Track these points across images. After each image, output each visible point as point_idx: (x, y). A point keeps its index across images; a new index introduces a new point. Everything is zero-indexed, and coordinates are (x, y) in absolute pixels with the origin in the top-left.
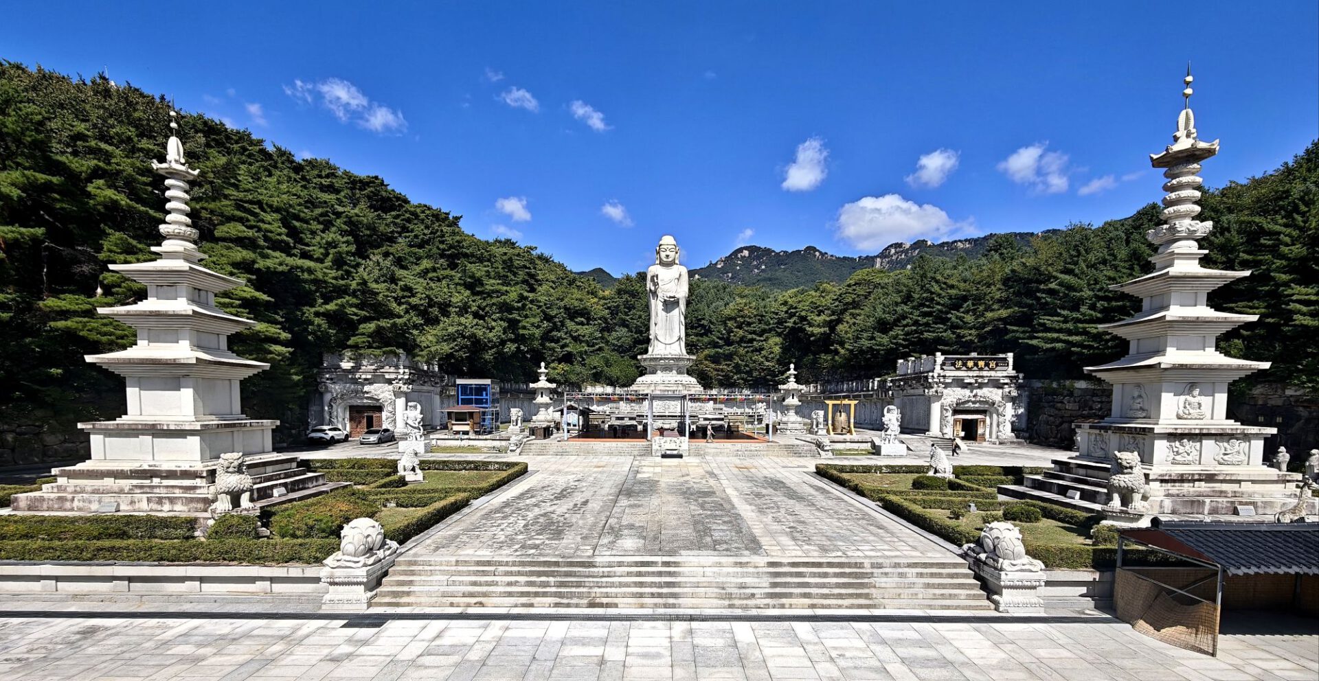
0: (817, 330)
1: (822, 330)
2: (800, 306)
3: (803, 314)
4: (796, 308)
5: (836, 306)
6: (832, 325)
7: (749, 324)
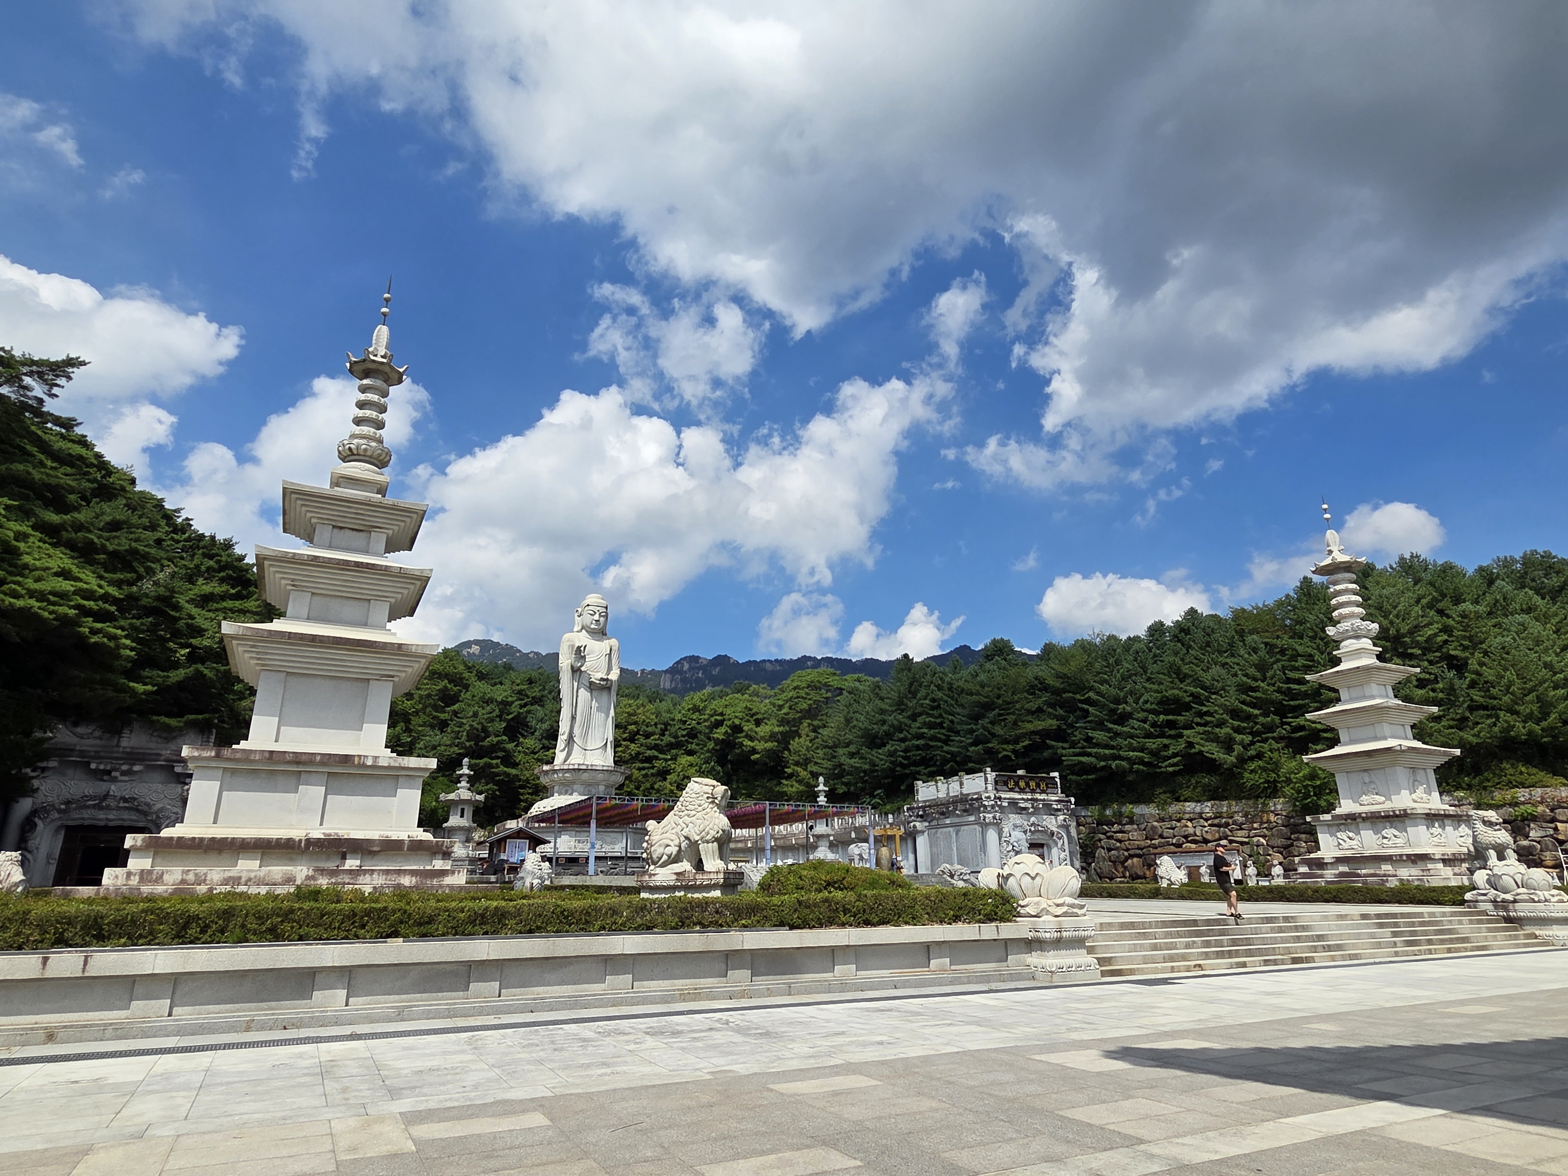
0: (760, 746)
1: (769, 745)
2: (728, 711)
3: (737, 722)
4: (722, 714)
5: (785, 714)
6: (784, 740)
7: (647, 736)
